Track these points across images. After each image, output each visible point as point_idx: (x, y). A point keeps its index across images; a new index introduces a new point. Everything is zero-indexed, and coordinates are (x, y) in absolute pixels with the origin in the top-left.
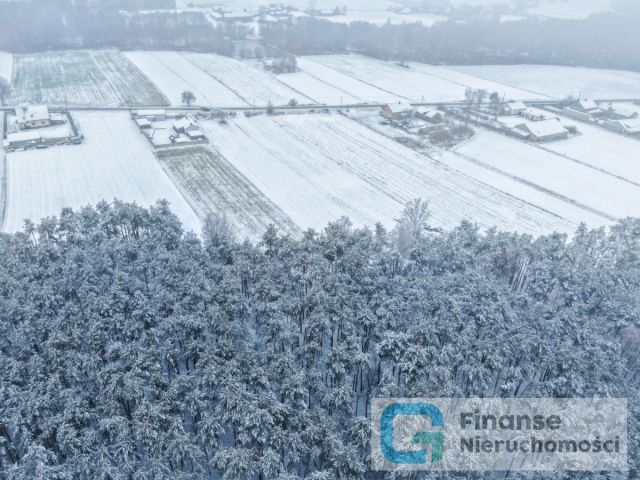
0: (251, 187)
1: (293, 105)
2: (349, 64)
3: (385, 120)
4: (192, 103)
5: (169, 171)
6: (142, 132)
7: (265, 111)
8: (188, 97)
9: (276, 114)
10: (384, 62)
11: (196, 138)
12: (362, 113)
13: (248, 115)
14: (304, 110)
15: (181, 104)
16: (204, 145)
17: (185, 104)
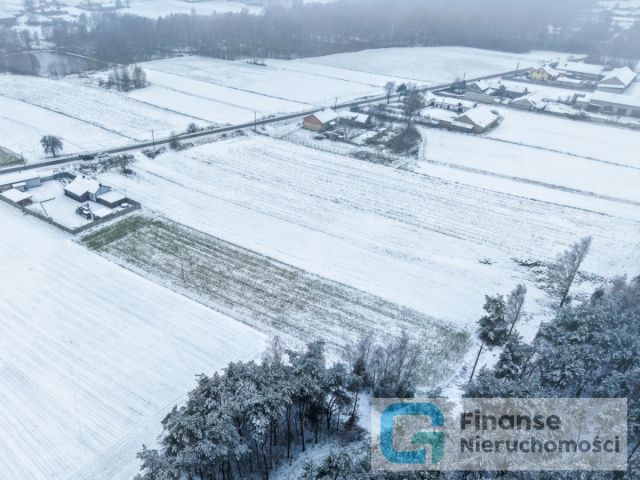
0: (273, 263)
1: (193, 131)
2: (196, 69)
3: (316, 134)
4: (59, 152)
5: (130, 265)
6: (28, 212)
7: (167, 145)
8: (52, 143)
9: (184, 147)
10: (230, 62)
11: (118, 203)
12: (282, 129)
13: (151, 155)
14: (214, 136)
15: (44, 155)
16: (137, 213)
17: (50, 154)
